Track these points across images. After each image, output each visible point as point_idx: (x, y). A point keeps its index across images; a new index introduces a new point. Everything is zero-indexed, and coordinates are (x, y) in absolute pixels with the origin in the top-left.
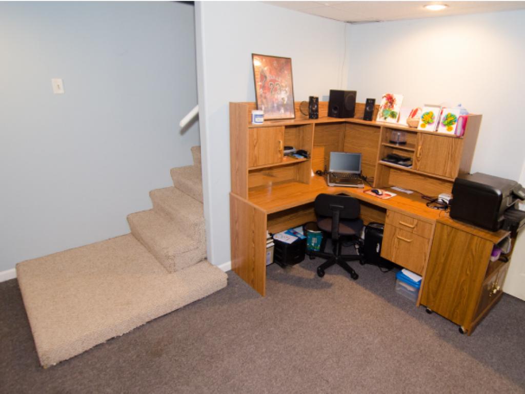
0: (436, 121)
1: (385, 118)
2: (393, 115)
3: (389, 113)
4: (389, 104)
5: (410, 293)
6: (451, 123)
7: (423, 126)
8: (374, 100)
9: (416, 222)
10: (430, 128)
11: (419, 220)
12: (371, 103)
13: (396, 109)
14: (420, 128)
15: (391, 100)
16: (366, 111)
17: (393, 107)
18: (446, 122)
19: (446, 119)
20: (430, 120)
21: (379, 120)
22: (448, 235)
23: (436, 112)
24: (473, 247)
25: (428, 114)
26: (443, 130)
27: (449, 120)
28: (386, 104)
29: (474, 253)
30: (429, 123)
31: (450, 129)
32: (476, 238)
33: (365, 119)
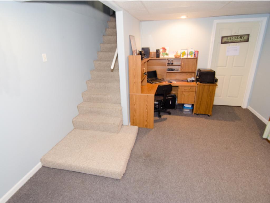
0: (186, 54)
1: (164, 56)
2: (167, 55)
3: (165, 54)
4: (164, 51)
5: (188, 112)
6: (192, 54)
7: (183, 56)
8: (159, 50)
9: (190, 87)
10: (185, 57)
11: (191, 86)
12: (158, 51)
13: (167, 52)
14: (181, 57)
15: (164, 49)
16: (157, 55)
17: (166, 52)
18: (190, 54)
19: (190, 53)
20: (185, 54)
21: (161, 57)
22: (202, 88)
23: (186, 51)
24: (210, 89)
25: (183, 52)
26: (189, 57)
27: (191, 53)
28: (163, 51)
29: (211, 91)
30: (184, 55)
31: (192, 56)
32: (211, 86)
33: (157, 57)
